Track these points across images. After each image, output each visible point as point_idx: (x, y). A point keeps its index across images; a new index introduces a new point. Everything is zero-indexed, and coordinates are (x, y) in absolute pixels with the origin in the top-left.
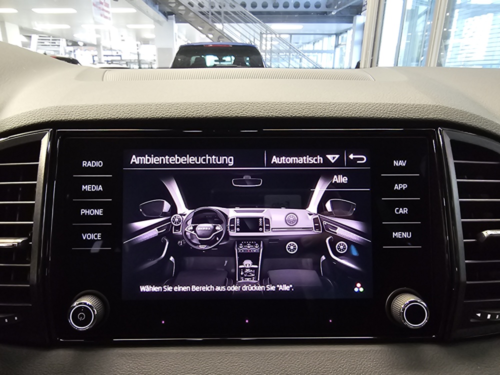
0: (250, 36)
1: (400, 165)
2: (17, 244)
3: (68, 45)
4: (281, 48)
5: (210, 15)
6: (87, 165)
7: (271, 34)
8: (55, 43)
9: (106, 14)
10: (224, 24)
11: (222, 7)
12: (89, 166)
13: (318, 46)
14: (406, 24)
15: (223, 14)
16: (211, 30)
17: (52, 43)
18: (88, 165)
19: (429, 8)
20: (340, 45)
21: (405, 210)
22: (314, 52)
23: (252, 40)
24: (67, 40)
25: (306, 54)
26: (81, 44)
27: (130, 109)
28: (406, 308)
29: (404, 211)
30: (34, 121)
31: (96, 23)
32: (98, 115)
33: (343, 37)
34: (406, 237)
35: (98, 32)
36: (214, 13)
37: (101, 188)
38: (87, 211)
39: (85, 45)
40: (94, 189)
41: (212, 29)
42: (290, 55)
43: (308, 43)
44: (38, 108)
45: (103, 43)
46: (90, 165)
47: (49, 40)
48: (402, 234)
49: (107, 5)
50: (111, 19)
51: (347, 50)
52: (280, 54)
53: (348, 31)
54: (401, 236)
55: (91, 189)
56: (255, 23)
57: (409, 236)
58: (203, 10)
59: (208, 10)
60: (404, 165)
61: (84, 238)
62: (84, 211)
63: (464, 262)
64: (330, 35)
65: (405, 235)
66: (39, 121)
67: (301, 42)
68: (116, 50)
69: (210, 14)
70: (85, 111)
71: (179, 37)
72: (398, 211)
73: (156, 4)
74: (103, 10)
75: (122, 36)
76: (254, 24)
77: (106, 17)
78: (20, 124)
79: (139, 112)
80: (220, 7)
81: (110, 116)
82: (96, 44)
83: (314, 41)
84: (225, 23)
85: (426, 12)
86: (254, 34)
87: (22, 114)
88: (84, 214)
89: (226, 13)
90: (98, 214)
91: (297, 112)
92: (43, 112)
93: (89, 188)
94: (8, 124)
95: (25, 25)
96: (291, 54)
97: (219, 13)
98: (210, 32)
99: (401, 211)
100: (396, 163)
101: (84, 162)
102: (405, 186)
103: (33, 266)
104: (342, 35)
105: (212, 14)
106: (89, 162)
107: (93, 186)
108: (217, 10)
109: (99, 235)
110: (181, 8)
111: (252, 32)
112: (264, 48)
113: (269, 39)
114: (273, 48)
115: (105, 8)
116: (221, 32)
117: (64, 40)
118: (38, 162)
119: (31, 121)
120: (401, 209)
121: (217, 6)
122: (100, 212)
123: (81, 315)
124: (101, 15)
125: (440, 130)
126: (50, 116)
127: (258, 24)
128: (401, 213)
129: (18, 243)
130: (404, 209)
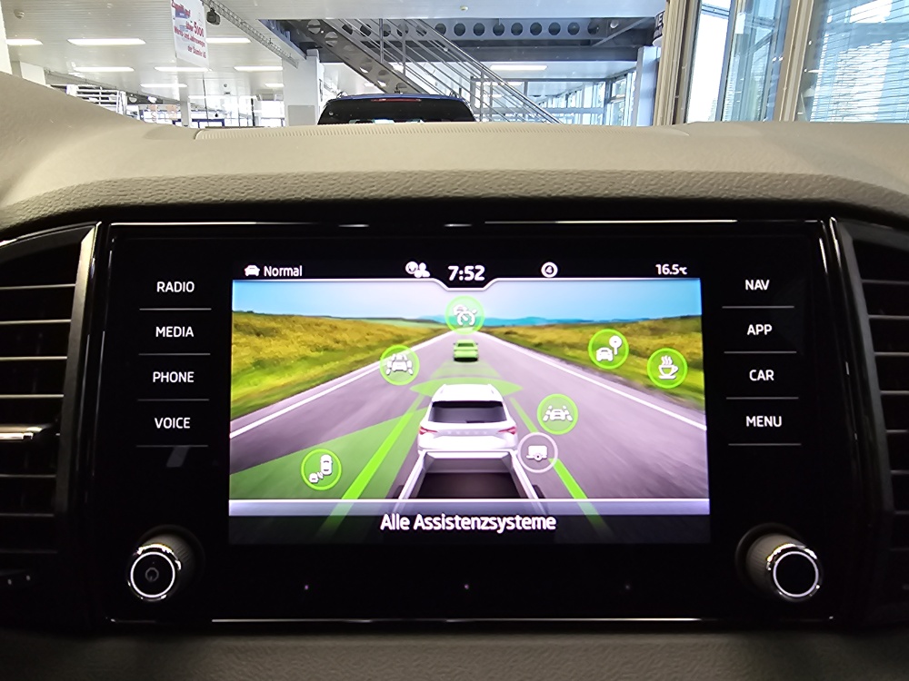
0: (452, 85)
1: (759, 289)
2: (31, 434)
3: (130, 103)
4: (509, 105)
5: (382, 48)
6: (165, 289)
7: (490, 80)
8: (107, 99)
9: (198, 47)
10: (407, 64)
11: (403, 33)
12: (169, 291)
13: (574, 102)
14: (735, 61)
15: (404, 45)
16: (382, 73)
17: (102, 98)
18: (167, 288)
19: (776, 30)
20: (615, 98)
21: (770, 373)
22: (566, 110)
23: (457, 91)
24: (128, 94)
25: (554, 115)
26: (152, 100)
27: (245, 184)
28: (777, 563)
29: (767, 375)
30: (68, 206)
31: (181, 63)
32: (187, 195)
33: (619, 86)
34: (771, 425)
35: (182, 78)
36: (389, 43)
37: (190, 331)
38: (165, 374)
39: (159, 101)
40: (177, 333)
41: (386, 71)
42: (524, 116)
43: (557, 96)
44: (76, 184)
45: (192, 98)
46: (171, 289)
47: (98, 93)
48: (763, 419)
49: (200, 32)
50: (207, 54)
51: (628, 107)
52: (507, 115)
53: (629, 75)
54: (763, 423)
55: (172, 334)
56: (463, 61)
57: (777, 423)
58: (370, 38)
59: (378, 39)
60: (766, 288)
61: (159, 426)
62: (158, 376)
63: (888, 473)
64: (596, 81)
65: (770, 421)
66: (77, 207)
67: (543, 93)
68: (213, 111)
69: (381, 45)
70: (163, 188)
71: (325, 86)
72: (755, 375)
73: (287, 30)
74: (193, 39)
75: (225, 86)
76: (460, 63)
77: (197, 52)
78: (42, 213)
79: (262, 189)
80: (400, 34)
81: (208, 198)
82: (179, 99)
83: (567, 93)
84: (408, 61)
85: (770, 39)
86: (461, 81)
87: (47, 195)
88: (158, 380)
89: (410, 43)
90: (185, 380)
91: (559, 188)
92: (83, 192)
93: (168, 331)
94: (19, 213)
95: (56, 68)
96: (527, 116)
97: (397, 44)
98: (382, 77)
99: (761, 375)
100: (749, 285)
101: (159, 283)
102: (768, 328)
103: (61, 479)
104: (618, 82)
105: (386, 45)
106: (170, 283)
107: (175, 328)
108: (394, 39)
109: (186, 420)
110: (330, 35)
111: (457, 78)
112: (477, 104)
113: (487, 89)
114: (495, 105)
115: (197, 37)
116: (401, 76)
117: (124, 93)
118: (74, 283)
119: (61, 207)
120: (761, 372)
121: (394, 31)
122: (189, 377)
123: (152, 573)
124: (190, 49)
125: (833, 222)
126: (98, 198)
127: (466, 63)
128: (761, 379)
129: (35, 434)
130: (767, 371)
